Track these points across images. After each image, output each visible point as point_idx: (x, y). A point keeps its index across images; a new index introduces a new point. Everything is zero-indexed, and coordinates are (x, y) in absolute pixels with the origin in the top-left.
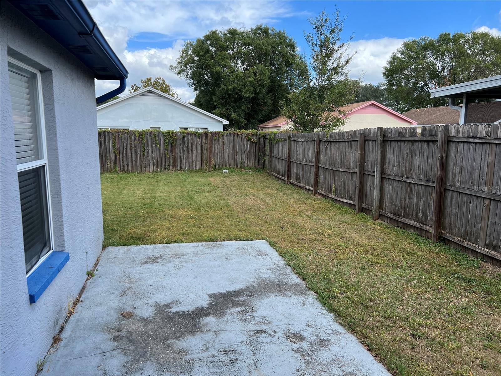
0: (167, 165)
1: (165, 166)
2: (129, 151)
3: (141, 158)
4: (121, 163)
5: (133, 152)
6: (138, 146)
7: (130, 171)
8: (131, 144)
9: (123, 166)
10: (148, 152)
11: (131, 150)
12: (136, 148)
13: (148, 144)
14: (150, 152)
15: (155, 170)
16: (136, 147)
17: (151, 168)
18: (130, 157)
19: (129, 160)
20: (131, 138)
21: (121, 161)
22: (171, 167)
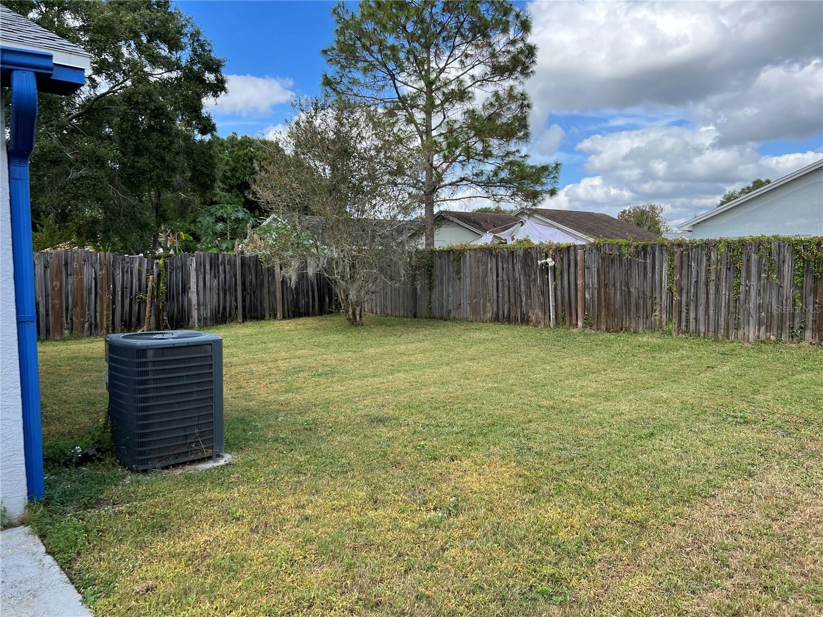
0: (797, 326)
1: (792, 328)
2: (703, 289)
3: (729, 307)
4: (684, 315)
5: (712, 291)
6: (723, 276)
7: (702, 335)
8: (708, 271)
9: (687, 321)
10: (748, 293)
11: (707, 285)
12: (719, 280)
13: (748, 272)
14: (753, 293)
15: (763, 337)
16: (718, 278)
17: (752, 331)
18: (702, 300)
19: (701, 309)
20: (710, 257)
21: (684, 309)
22: (808, 334)
